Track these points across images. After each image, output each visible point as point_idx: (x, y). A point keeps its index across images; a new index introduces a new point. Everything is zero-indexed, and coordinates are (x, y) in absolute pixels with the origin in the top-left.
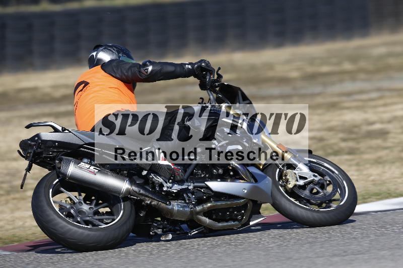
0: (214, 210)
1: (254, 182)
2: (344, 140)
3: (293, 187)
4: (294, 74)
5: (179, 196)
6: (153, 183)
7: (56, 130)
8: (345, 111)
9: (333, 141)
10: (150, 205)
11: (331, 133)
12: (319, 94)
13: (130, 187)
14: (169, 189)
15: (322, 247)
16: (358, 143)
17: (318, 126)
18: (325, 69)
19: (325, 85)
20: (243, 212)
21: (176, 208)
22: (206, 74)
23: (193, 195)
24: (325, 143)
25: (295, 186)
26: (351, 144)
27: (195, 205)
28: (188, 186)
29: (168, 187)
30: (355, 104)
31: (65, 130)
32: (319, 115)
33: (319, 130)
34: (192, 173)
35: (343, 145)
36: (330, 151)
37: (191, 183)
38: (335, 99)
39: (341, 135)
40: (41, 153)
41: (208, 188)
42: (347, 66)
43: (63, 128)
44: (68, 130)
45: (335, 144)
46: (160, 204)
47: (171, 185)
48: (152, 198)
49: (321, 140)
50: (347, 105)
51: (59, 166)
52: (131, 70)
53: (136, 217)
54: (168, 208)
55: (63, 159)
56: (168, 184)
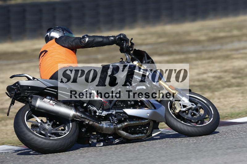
0: (129, 127)
1: (154, 109)
2: (234, 78)
3: (179, 112)
4: (203, 38)
5: (106, 118)
6: (90, 110)
7: (29, 79)
8: (234, 60)
9: (227, 79)
10: (88, 124)
11: (226, 74)
12: (218, 50)
13: (75, 113)
14: (100, 114)
15: (221, 144)
16: (243, 80)
17: (218, 69)
18: (222, 34)
19: (222, 44)
20: (147, 128)
21: (105, 126)
22: (123, 42)
23: (115, 118)
24: (223, 80)
25: (180, 111)
26: (238, 80)
27: (117, 124)
28: (112, 112)
29: (99, 113)
30: (240, 56)
31: (35, 79)
32: (219, 63)
33: (218, 72)
34: (115, 104)
35: (233, 81)
36: (225, 85)
37: (114, 110)
38: (229, 53)
39: (232, 75)
40: (20, 94)
41: (125, 113)
42: (236, 33)
43: (33, 78)
44: (36, 79)
45: (228, 80)
46: (95, 124)
47: (101, 111)
48: (89, 120)
49: (220, 78)
50: (236, 56)
51: (31, 101)
52: (75, 41)
53: (79, 132)
54: (99, 126)
55: (33, 96)
56: (100, 111)
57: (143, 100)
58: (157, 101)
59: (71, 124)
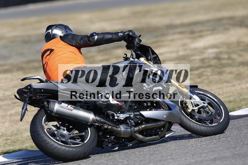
3: (191, 111)
7: (41, 81)
10: (107, 129)
13: (94, 118)
14: (118, 118)
21: (122, 130)
23: (132, 120)
46: (113, 128)
48: (109, 124)
51: (48, 106)
52: (83, 40)
54: (118, 130)
55: (50, 101)
56: (118, 114)
57: (159, 101)
58: (172, 101)
59: (89, 129)
